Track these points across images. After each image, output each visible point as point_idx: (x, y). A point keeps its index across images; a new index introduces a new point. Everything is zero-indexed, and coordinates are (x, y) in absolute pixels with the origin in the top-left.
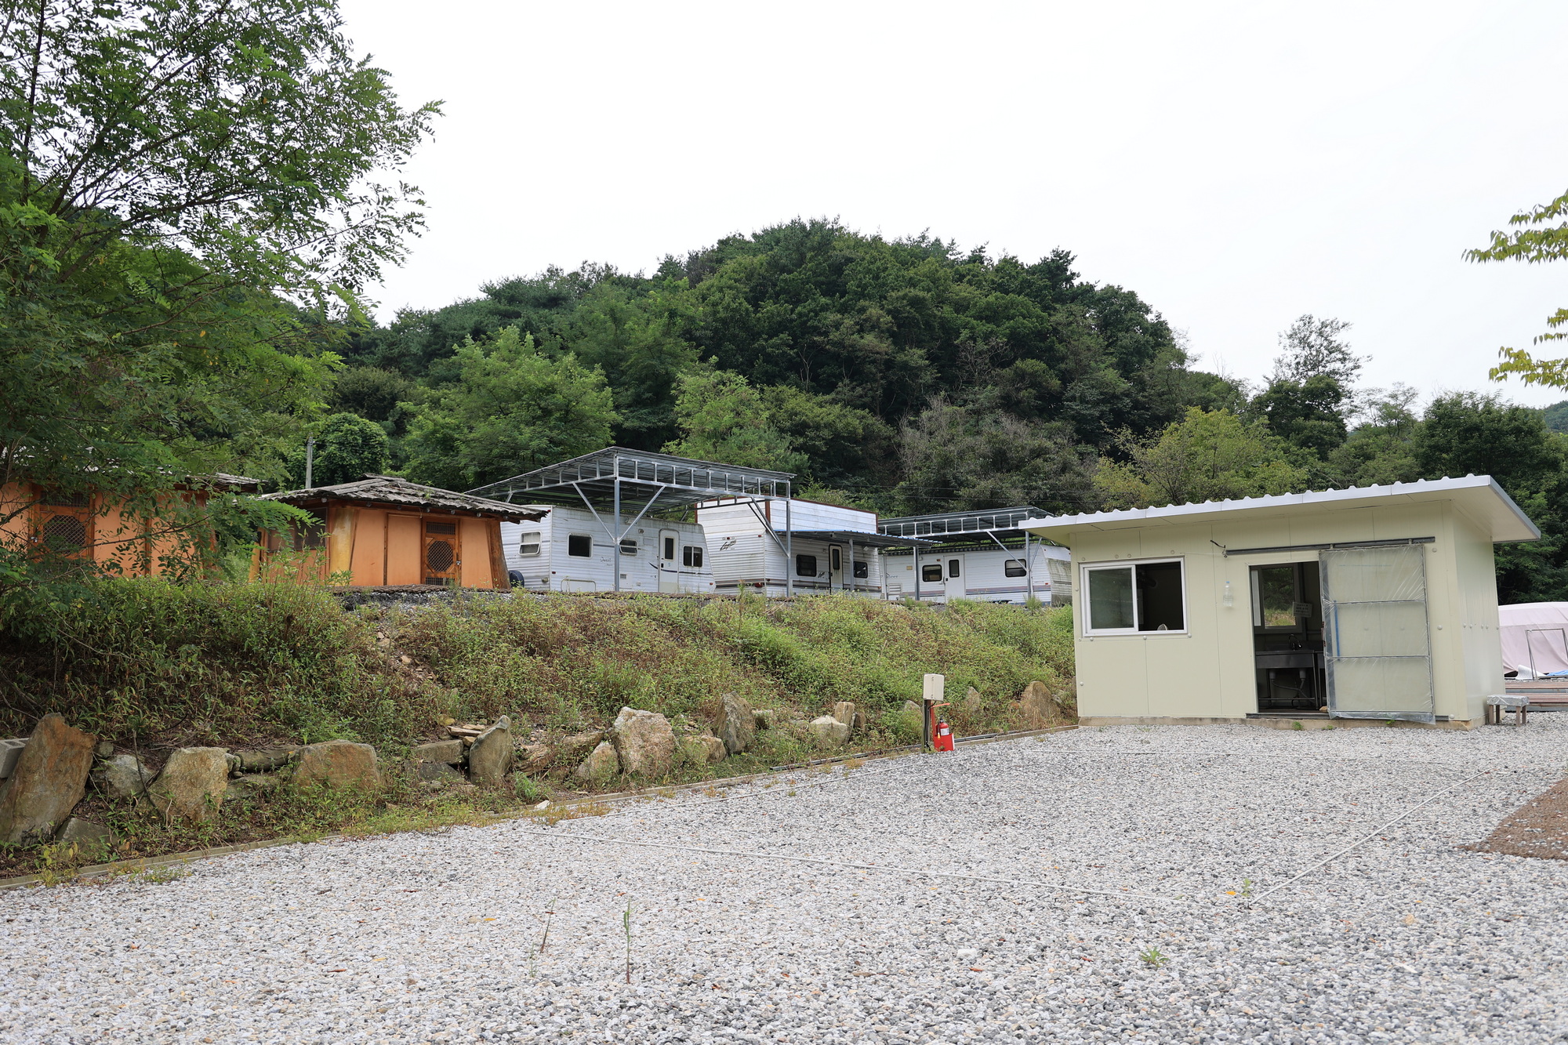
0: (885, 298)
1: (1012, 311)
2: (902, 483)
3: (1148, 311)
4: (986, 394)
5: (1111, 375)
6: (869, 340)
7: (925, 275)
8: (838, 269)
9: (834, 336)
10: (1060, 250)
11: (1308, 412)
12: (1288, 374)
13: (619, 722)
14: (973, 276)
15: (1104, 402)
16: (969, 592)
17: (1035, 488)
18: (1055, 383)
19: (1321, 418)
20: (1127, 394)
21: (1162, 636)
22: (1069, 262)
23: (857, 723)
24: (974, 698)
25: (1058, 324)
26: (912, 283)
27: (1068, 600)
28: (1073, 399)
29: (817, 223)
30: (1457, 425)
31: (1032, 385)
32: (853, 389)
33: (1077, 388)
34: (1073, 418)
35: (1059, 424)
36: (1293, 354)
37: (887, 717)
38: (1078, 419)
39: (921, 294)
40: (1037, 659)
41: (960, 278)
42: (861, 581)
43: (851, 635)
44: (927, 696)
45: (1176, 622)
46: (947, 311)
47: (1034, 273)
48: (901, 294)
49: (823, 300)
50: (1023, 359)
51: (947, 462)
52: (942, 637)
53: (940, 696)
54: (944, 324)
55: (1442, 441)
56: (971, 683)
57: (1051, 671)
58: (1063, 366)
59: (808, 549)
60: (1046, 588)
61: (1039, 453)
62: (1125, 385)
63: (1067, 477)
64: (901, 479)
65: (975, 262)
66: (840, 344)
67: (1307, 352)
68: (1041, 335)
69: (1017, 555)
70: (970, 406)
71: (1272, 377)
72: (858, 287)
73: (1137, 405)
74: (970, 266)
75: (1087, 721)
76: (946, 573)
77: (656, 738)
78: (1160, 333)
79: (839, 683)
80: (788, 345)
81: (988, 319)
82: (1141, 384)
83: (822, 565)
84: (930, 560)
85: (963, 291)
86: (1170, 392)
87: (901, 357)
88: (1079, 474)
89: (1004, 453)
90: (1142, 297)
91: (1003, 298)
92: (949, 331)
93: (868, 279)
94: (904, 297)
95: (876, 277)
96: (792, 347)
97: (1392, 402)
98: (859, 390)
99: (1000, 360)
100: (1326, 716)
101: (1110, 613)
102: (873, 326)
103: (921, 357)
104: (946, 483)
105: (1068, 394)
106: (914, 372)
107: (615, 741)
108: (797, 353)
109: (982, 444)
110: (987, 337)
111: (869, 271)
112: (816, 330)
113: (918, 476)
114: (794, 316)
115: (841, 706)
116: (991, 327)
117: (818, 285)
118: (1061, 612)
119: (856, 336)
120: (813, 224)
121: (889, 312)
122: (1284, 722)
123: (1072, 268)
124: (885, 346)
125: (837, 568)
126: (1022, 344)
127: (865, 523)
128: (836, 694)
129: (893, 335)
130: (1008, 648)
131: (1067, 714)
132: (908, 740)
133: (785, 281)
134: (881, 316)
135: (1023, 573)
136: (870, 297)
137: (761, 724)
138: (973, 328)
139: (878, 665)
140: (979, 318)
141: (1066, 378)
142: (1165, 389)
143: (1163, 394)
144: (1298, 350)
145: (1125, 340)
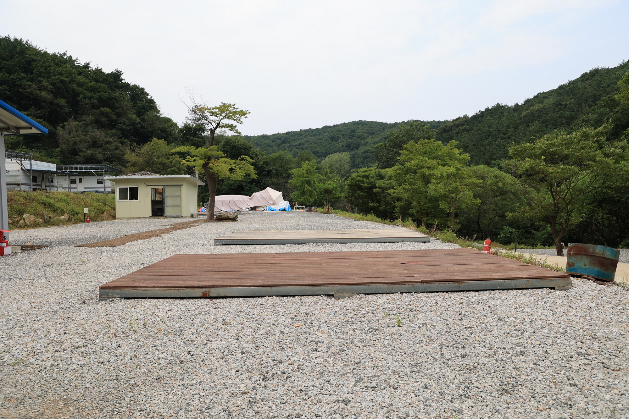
0: (50, 78)
1: (100, 90)
2: (58, 149)
3: (148, 95)
4: (90, 118)
5: (134, 116)
6: (43, 93)
7: (66, 71)
8: (29, 62)
9: (28, 90)
10: (118, 70)
11: (195, 135)
12: (190, 122)
13: (24, 216)
14: (85, 74)
15: (131, 125)
16: (85, 188)
17: (106, 154)
18: (115, 117)
19: (198, 138)
20: (139, 123)
21: (134, 201)
22: (121, 75)
23: (69, 218)
24: (93, 214)
25: (116, 96)
26: (61, 74)
27: (114, 193)
28: (120, 123)
29: (17, 39)
30: (230, 145)
31: (106, 117)
32: (36, 111)
33: (122, 119)
34: (120, 129)
35: (115, 131)
36: (192, 116)
37: (76, 217)
38: (122, 130)
39: (64, 79)
40: (107, 206)
41: (80, 74)
42: (51, 184)
43: (65, 200)
44: (85, 212)
45: (137, 199)
46: (74, 86)
47: (108, 77)
48: (56, 77)
49: (23, 75)
50: (103, 107)
51: (75, 143)
52: (85, 201)
53: (87, 212)
54: (73, 90)
55: (226, 150)
56: (92, 211)
57: (110, 209)
58: (117, 111)
59: (35, 175)
60: (109, 187)
61: (108, 142)
62: (138, 120)
63: (117, 151)
64: (58, 147)
65: (85, 68)
66: (31, 93)
67: (196, 116)
68: (110, 99)
69: (100, 178)
70: (83, 122)
71: (185, 123)
72: (38, 72)
73: (142, 127)
74: (84, 70)
75: (118, 218)
76: (78, 182)
77: (32, 219)
78: (151, 102)
79: (65, 210)
80: (7, 90)
81: (91, 91)
82: (144, 120)
83: (39, 179)
84: (73, 178)
85: (81, 79)
86: (153, 124)
87: (56, 101)
88: (121, 151)
89: (96, 141)
90: (146, 90)
91: (96, 84)
92: (76, 94)
93: (42, 70)
94: (57, 79)
95: (46, 69)
96: (9, 91)
97: (220, 134)
98: (39, 111)
99: (94, 107)
100: (164, 216)
101: (123, 196)
102: (45, 89)
103: (64, 102)
104: (75, 150)
105: (119, 121)
106: (62, 107)
107: (24, 220)
108: (11, 94)
109: (88, 138)
110: (90, 98)
111: (43, 66)
112: (20, 86)
113: (64, 147)
114: (9, 79)
115: (66, 214)
116: (92, 94)
117: (20, 68)
118: (112, 195)
119: (38, 91)
120: (16, 39)
121: (51, 84)
122: (156, 217)
123: (122, 77)
124: (50, 97)
125: (43, 180)
126: (103, 102)
127: (52, 167)
128: (64, 212)
129: (52, 92)
130: (100, 204)
131: (114, 217)
132: (80, 221)
133: (5, 64)
134: (49, 86)
135: (102, 183)
136: (44, 77)
137: (50, 217)
138: (85, 94)
139: (72, 206)
140: (87, 90)
141: (119, 115)
142: (152, 123)
143: (151, 124)
144: (194, 115)
145: (140, 104)
